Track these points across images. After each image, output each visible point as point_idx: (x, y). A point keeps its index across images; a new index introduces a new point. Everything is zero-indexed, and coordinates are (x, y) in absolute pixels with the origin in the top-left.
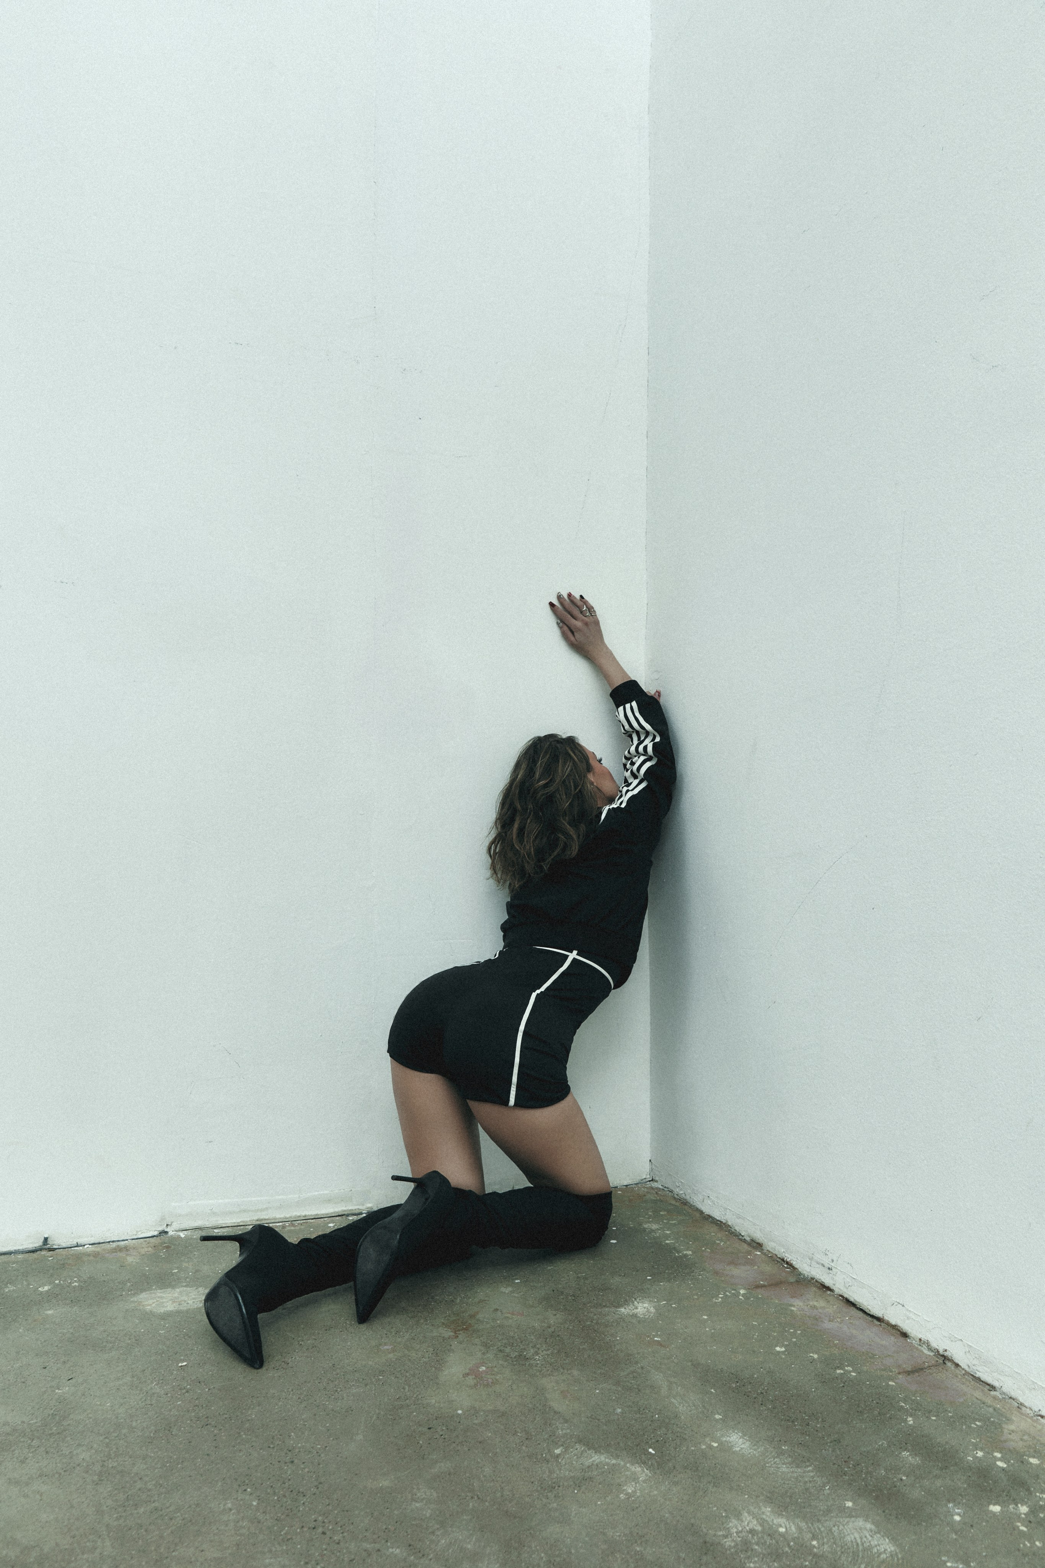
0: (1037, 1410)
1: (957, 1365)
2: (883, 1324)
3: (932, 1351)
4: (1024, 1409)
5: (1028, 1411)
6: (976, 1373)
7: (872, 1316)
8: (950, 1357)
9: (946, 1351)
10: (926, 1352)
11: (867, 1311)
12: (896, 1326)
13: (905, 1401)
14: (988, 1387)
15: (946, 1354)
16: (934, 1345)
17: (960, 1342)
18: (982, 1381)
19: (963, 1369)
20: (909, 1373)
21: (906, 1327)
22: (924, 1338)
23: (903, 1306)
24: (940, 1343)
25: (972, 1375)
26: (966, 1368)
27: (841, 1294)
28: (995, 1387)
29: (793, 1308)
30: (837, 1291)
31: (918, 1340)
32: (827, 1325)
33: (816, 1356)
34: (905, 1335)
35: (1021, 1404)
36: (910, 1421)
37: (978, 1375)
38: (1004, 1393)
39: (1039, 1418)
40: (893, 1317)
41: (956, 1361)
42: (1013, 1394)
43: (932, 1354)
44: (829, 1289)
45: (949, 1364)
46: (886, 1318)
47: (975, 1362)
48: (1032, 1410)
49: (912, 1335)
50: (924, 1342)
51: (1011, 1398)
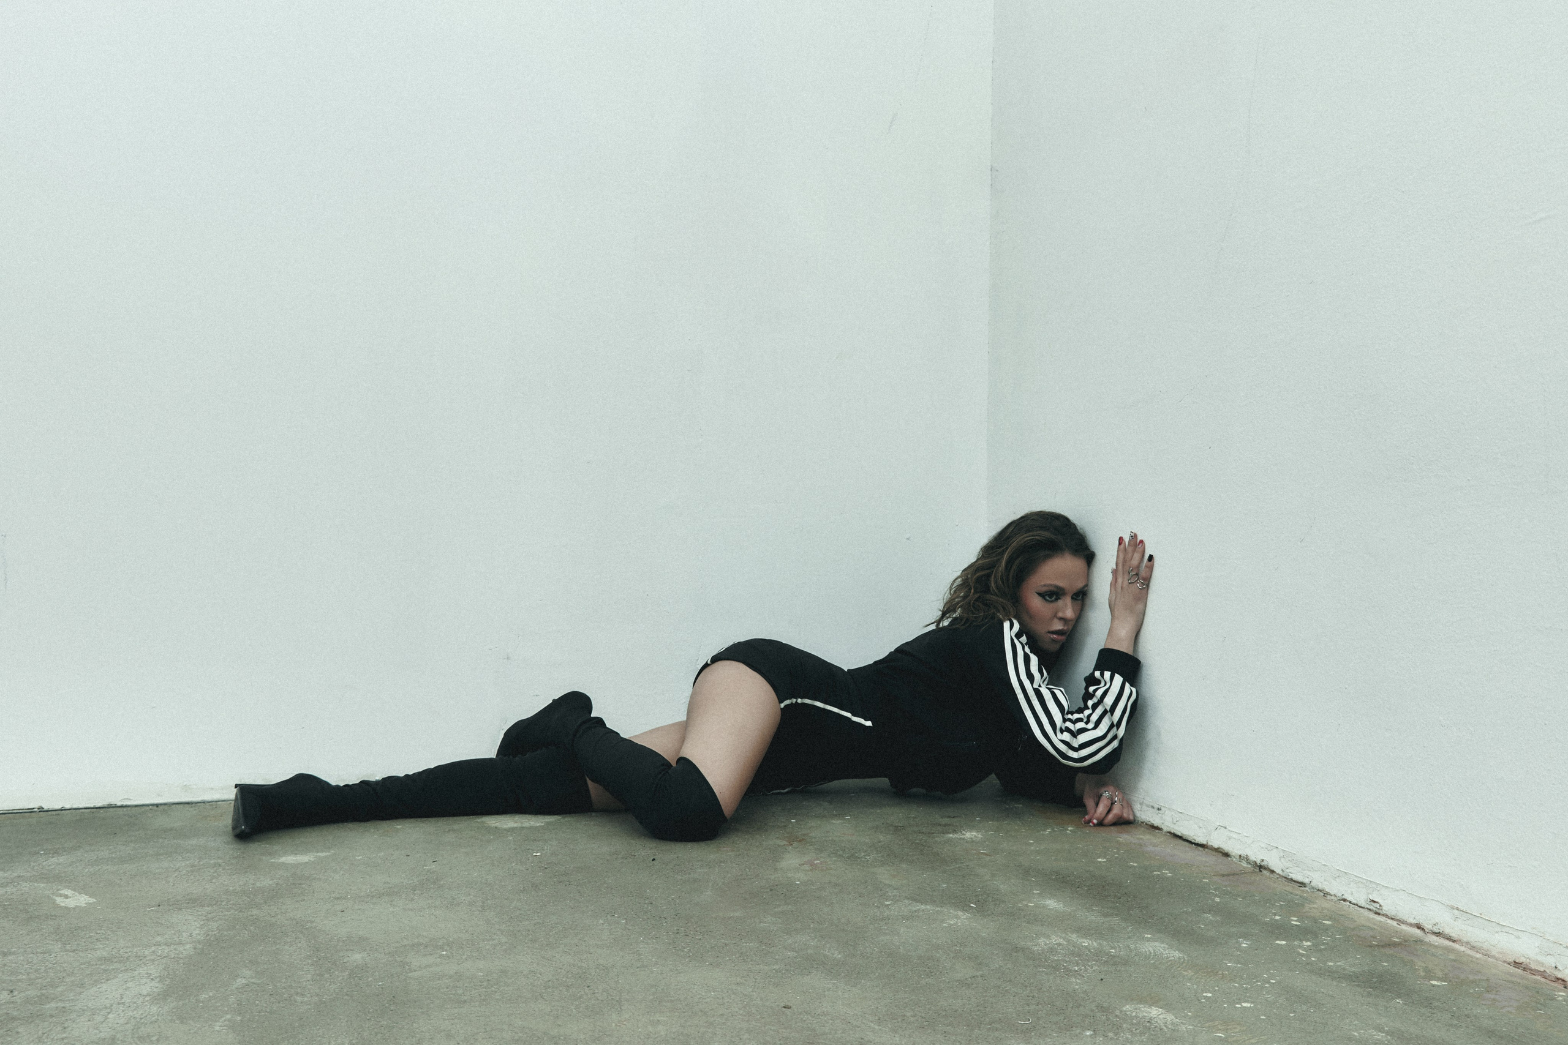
0: (1340, 895)
1: (1273, 872)
2: (1206, 850)
3: (1251, 864)
4: (1329, 897)
5: (1333, 898)
6: (1289, 875)
7: (1198, 845)
8: (1266, 866)
9: (1263, 860)
10: (1244, 864)
11: (1193, 841)
12: (1218, 848)
13: (1215, 890)
14: (1299, 885)
15: (1263, 864)
16: (1252, 858)
17: (1275, 850)
18: (1295, 881)
19: (1278, 874)
20: (1223, 876)
21: (1226, 847)
22: (1243, 853)
23: (1226, 828)
24: (1257, 855)
25: (1285, 878)
26: (1281, 873)
27: (1169, 830)
28: (1305, 884)
29: (1119, 839)
30: (1165, 829)
31: (1238, 857)
32: (1151, 848)
33: (1135, 865)
34: (1226, 855)
35: (1328, 894)
36: (1217, 900)
37: (1292, 876)
38: (1313, 888)
39: (1342, 901)
40: (1217, 840)
41: (1272, 868)
42: (1320, 887)
43: (1250, 866)
44: (1157, 828)
45: (1265, 872)
46: (1210, 843)
47: (1287, 865)
48: (1336, 897)
49: (1233, 854)
50: (1244, 857)
51: (1318, 890)
